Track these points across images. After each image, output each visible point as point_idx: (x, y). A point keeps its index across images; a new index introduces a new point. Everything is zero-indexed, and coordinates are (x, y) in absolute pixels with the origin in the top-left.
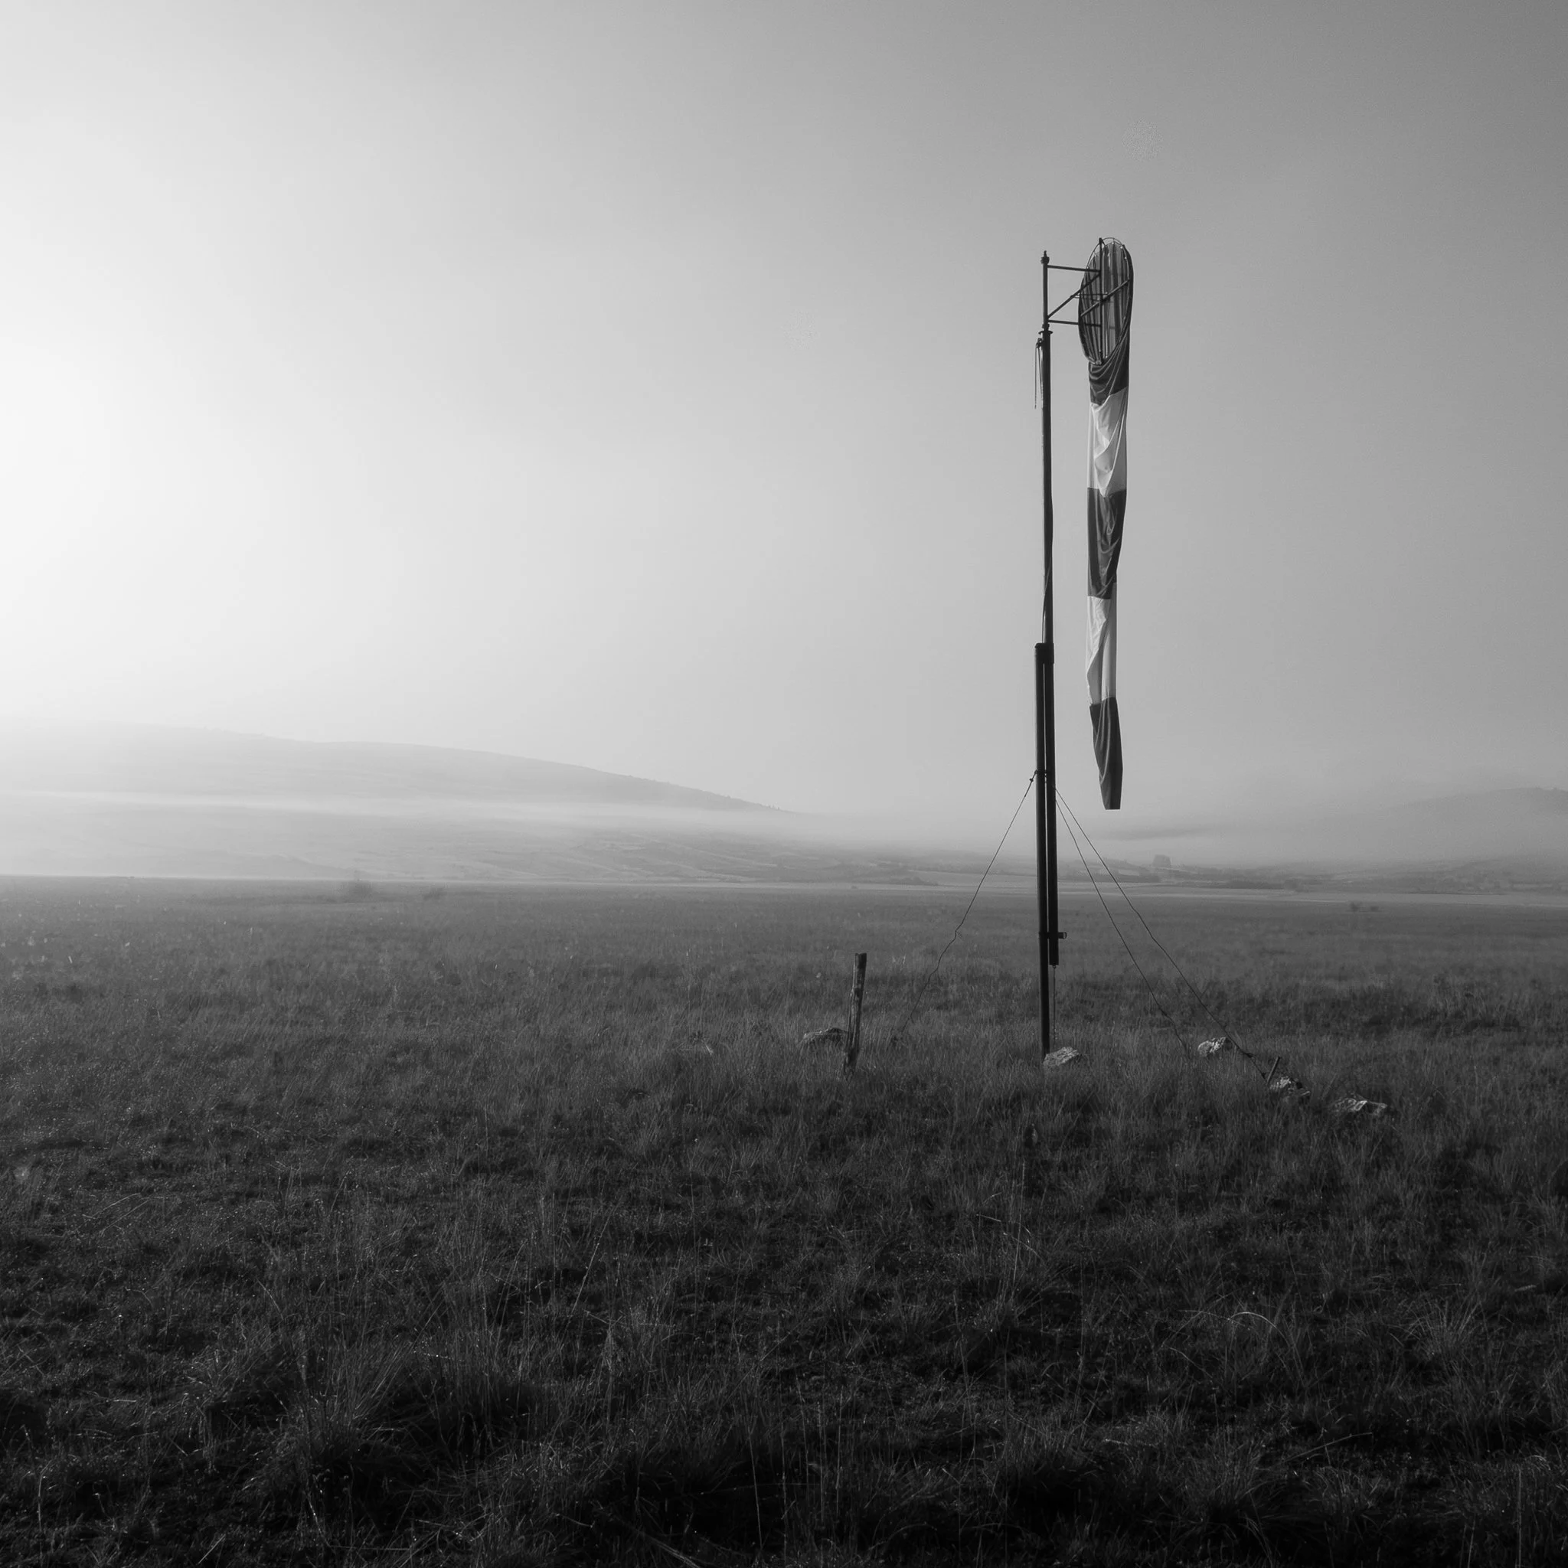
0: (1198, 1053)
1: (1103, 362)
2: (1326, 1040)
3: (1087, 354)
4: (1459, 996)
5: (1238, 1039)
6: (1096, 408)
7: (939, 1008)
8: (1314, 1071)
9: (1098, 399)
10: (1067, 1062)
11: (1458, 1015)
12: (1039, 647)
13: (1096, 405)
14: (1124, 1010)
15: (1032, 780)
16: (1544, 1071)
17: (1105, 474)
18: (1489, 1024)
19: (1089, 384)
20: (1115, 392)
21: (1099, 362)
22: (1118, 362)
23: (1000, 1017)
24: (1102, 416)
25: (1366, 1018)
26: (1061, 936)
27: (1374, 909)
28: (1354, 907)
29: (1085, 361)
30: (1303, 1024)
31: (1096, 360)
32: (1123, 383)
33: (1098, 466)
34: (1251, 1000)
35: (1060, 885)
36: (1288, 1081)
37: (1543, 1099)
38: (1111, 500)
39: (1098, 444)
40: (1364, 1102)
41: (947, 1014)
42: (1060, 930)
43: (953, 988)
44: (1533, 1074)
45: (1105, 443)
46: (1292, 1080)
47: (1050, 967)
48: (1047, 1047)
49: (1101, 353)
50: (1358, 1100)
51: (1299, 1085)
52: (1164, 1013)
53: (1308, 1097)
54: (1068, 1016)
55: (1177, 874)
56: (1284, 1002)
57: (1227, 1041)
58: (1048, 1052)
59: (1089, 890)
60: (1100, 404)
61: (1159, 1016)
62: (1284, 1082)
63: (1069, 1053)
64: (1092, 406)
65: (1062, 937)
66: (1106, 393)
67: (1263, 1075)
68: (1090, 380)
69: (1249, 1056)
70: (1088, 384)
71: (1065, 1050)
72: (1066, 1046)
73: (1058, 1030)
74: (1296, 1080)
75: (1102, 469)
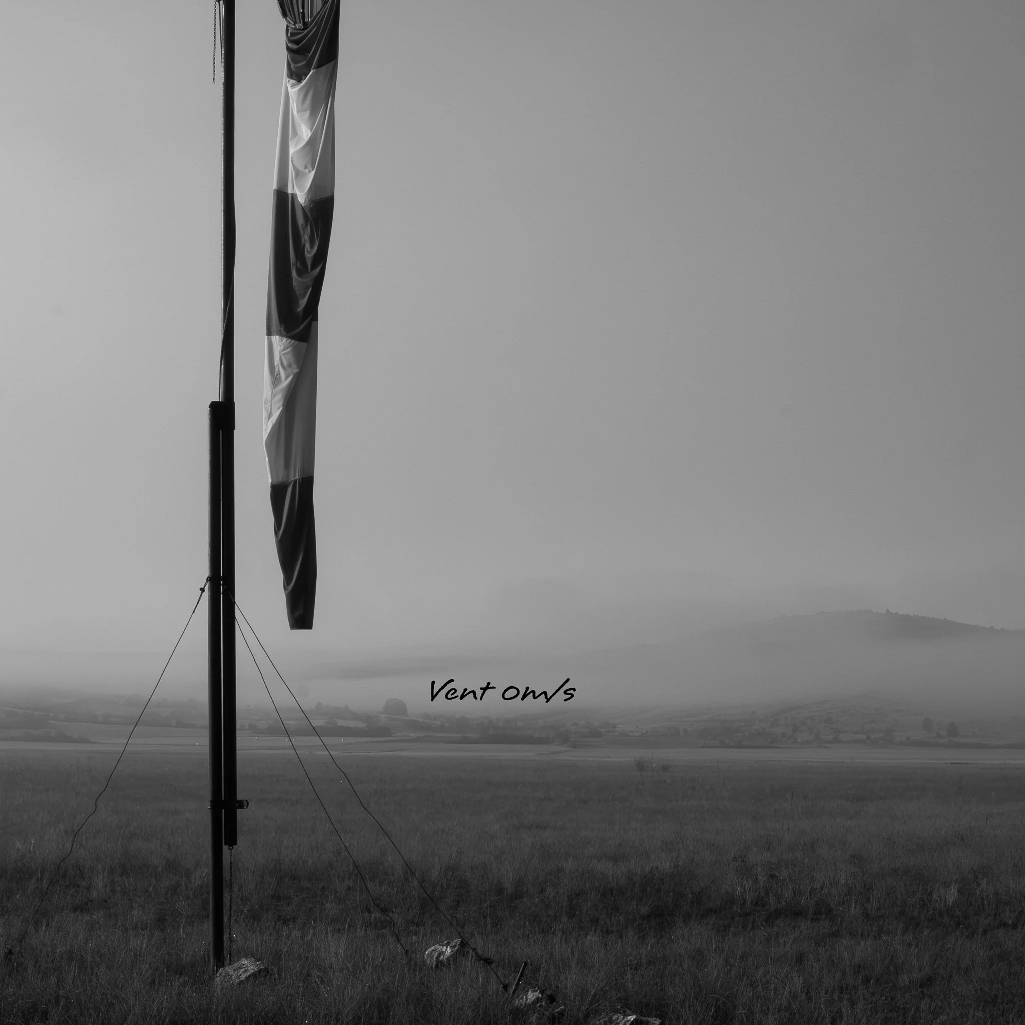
0: (424, 961)
1: (306, 25)
2: (592, 938)
3: (284, 14)
4: (762, 879)
5: (478, 943)
6: (293, 86)
7: (75, 909)
8: (570, 981)
9: (296, 75)
10: (247, 978)
11: (759, 903)
12: (214, 406)
13: (294, 81)
14: (331, 908)
15: (202, 590)
16: (858, 969)
17: (305, 175)
18: (797, 913)
19: (286, 52)
20: (319, 66)
21: (300, 25)
22: (325, 27)
23: (160, 922)
24: (301, 96)
25: (644, 910)
26: (241, 804)
27: (665, 768)
28: (641, 766)
29: (282, 23)
30: (565, 919)
31: (295, 23)
32: (330, 54)
33: (296, 165)
34: (500, 890)
35: (241, 741)
36: (537, 994)
37: (853, 1004)
38: (311, 210)
39: (295, 134)
40: (632, 1018)
41: (87, 918)
42: (240, 797)
43: (99, 882)
44: (844, 974)
45: (305, 133)
46: (542, 992)
47: (225, 848)
48: (220, 961)
49: (303, 13)
50: (625, 1015)
51: (552, 999)
52: (384, 911)
53: (561, 1014)
54: (254, 917)
55: (414, 725)
56: (542, 891)
57: (463, 944)
58: (223, 966)
59: (283, 748)
60: (299, 80)
61: (377, 915)
62: (532, 996)
63: (249, 966)
64: (287, 83)
65: (241, 807)
66: (308, 67)
67: (506, 987)
68: (288, 48)
69: (488, 961)
70: (284, 55)
71: (245, 962)
72: (246, 957)
73: (235, 934)
74: (549, 992)
75: (301, 168)
